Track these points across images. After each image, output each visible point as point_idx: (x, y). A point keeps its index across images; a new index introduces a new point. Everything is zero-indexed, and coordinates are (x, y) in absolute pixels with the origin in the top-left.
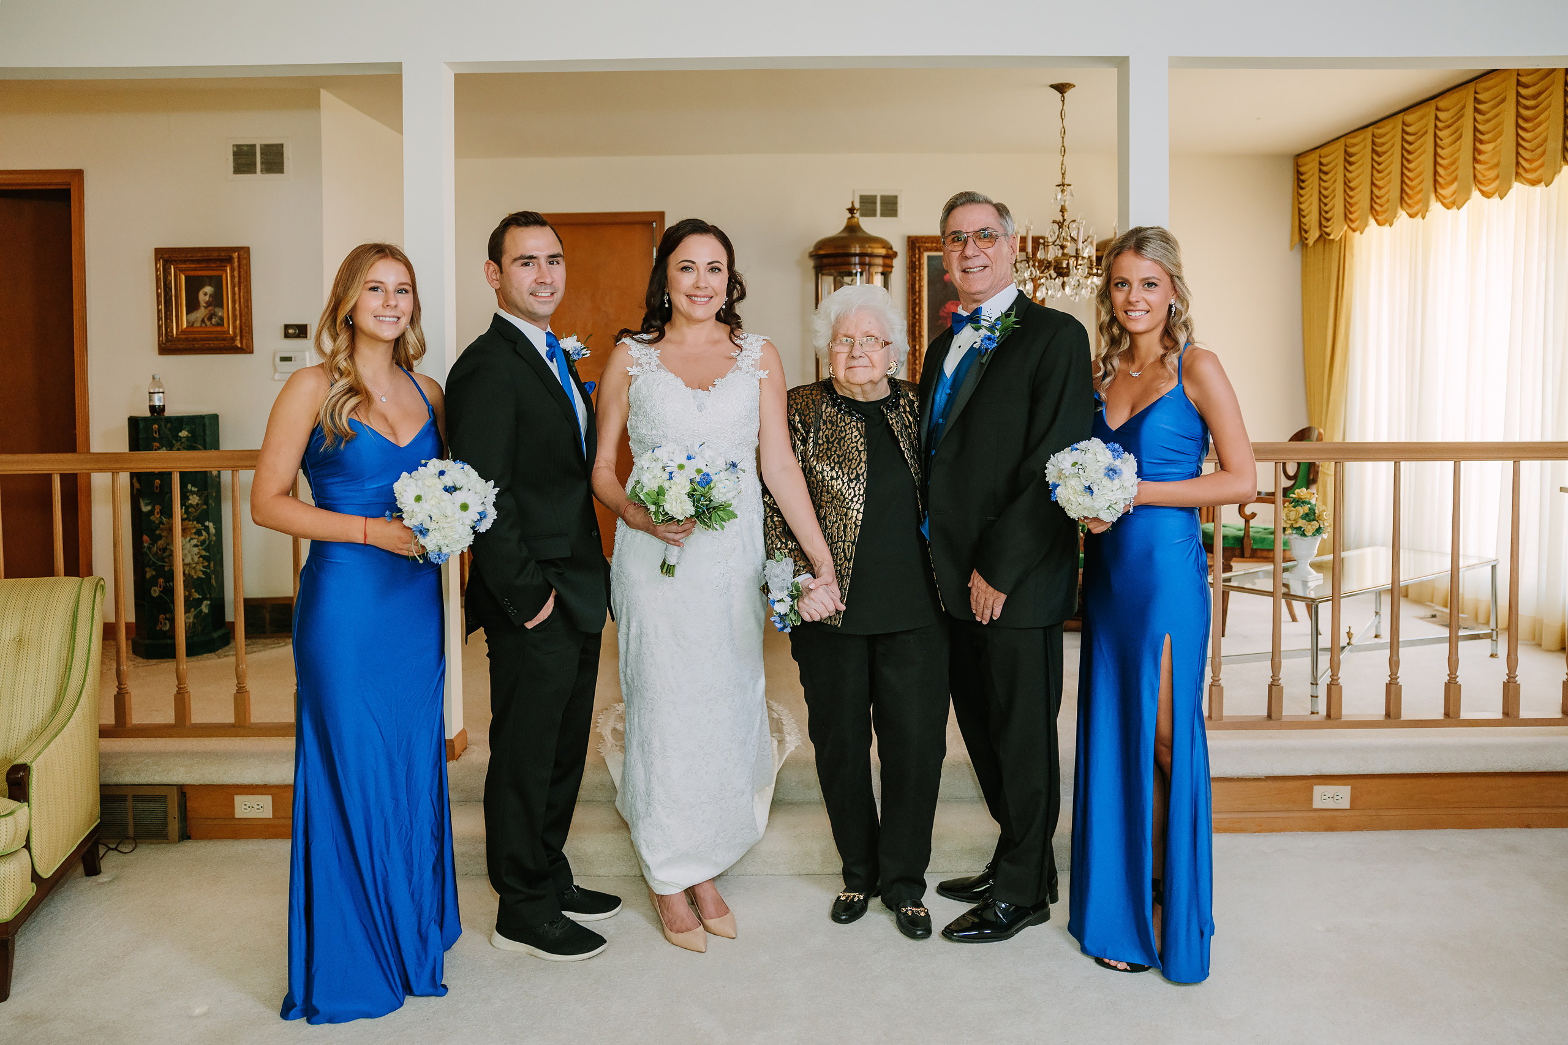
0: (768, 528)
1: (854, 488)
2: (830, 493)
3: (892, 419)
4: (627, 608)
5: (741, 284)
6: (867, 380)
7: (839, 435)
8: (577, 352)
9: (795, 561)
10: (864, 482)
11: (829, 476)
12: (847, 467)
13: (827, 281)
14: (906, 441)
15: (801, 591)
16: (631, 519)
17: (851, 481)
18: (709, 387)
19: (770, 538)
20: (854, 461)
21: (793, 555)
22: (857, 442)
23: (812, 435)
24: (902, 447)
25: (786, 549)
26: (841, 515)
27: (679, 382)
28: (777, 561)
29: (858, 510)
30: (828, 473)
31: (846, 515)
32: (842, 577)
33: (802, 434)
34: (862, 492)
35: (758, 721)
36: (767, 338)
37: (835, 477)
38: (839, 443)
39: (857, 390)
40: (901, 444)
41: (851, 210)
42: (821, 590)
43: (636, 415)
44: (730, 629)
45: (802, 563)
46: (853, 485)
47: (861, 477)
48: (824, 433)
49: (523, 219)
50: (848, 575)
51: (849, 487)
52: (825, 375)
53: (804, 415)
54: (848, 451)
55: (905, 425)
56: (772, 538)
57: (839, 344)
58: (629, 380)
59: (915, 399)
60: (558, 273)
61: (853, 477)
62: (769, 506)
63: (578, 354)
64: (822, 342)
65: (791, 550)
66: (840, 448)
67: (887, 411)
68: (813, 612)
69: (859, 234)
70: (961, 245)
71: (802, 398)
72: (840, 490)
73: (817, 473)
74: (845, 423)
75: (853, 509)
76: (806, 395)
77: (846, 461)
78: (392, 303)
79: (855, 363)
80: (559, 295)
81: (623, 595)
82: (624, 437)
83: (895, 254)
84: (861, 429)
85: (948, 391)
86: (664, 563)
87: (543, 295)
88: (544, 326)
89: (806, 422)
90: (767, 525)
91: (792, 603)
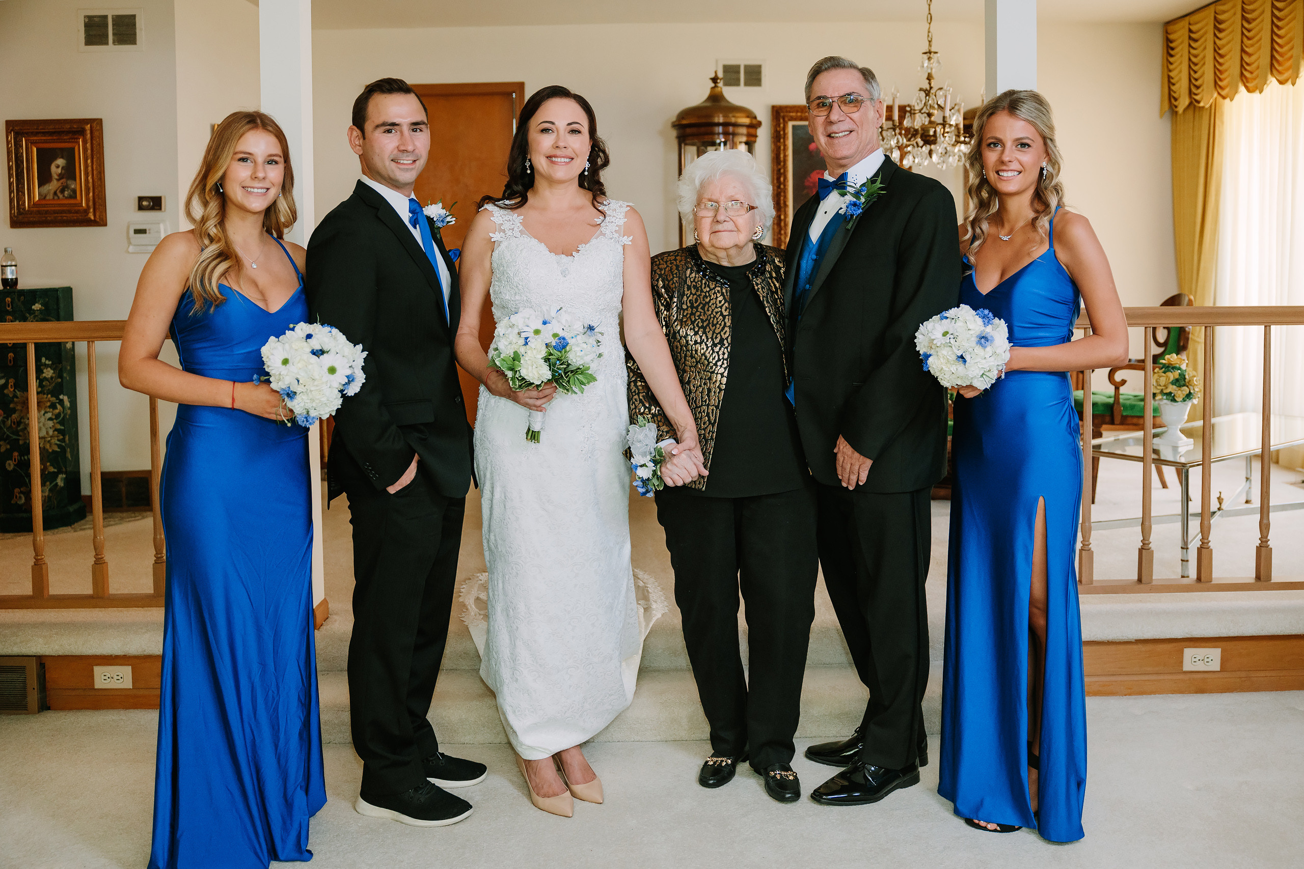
0: (632, 393)
1: (718, 353)
2: (694, 357)
3: (757, 284)
4: (492, 473)
5: (604, 152)
6: (732, 244)
7: (704, 300)
8: (441, 219)
9: (658, 426)
10: (729, 346)
11: (693, 340)
12: (711, 332)
13: (691, 150)
14: (772, 306)
15: (664, 456)
16: (493, 386)
17: (715, 345)
18: (573, 253)
19: (633, 403)
20: (718, 326)
21: (656, 420)
22: (721, 307)
23: (675, 300)
24: (768, 312)
25: (650, 413)
26: (705, 379)
27: (542, 248)
28: (641, 427)
29: (722, 375)
30: (692, 337)
31: (710, 379)
32: (707, 441)
33: (666, 300)
34: (726, 356)
35: (625, 586)
36: (630, 204)
37: (699, 341)
38: (703, 308)
39: (722, 254)
40: (767, 309)
41: (715, 80)
42: (683, 456)
43: (499, 280)
44: (595, 494)
45: (665, 428)
46: (717, 349)
47: (725, 342)
48: (688, 298)
49: (387, 87)
50: (712, 438)
51: (713, 352)
52: (689, 241)
53: (667, 280)
54: (712, 316)
55: (771, 291)
56: (636, 403)
57: (703, 209)
58: (492, 246)
59: (781, 265)
60: (422, 142)
61: (717, 341)
62: (632, 371)
63: (443, 221)
64: (687, 208)
65: (654, 415)
66: (705, 313)
67: (752, 277)
68: (676, 477)
69: (723, 104)
70: (825, 110)
71: (666, 264)
72: (704, 354)
73: (681, 337)
74: (710, 288)
75: (717, 373)
76: (670, 261)
77: (710, 326)
78: (261, 175)
79: (720, 227)
80: (421, 163)
81: (486, 460)
82: (487, 304)
83: (759, 124)
84: (725, 294)
85: (814, 257)
86: (529, 429)
87: (405, 162)
88: (407, 193)
89: (670, 287)
90: (631, 390)
91: (654, 468)
